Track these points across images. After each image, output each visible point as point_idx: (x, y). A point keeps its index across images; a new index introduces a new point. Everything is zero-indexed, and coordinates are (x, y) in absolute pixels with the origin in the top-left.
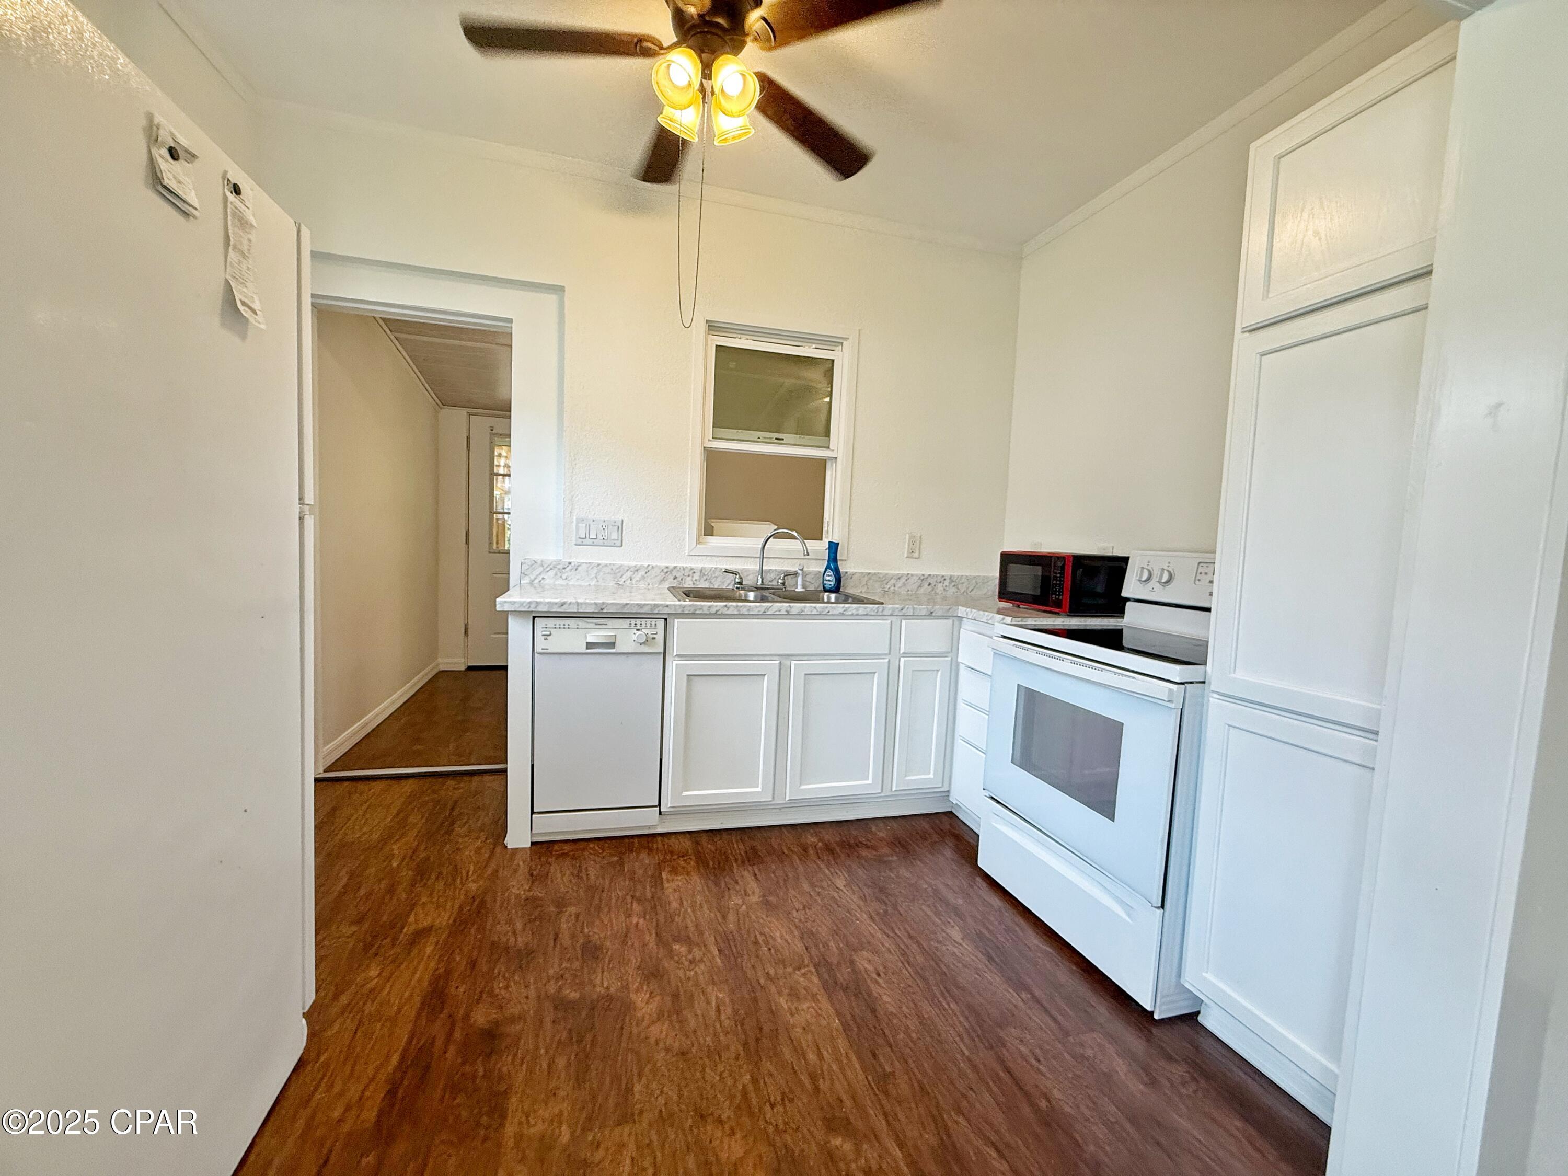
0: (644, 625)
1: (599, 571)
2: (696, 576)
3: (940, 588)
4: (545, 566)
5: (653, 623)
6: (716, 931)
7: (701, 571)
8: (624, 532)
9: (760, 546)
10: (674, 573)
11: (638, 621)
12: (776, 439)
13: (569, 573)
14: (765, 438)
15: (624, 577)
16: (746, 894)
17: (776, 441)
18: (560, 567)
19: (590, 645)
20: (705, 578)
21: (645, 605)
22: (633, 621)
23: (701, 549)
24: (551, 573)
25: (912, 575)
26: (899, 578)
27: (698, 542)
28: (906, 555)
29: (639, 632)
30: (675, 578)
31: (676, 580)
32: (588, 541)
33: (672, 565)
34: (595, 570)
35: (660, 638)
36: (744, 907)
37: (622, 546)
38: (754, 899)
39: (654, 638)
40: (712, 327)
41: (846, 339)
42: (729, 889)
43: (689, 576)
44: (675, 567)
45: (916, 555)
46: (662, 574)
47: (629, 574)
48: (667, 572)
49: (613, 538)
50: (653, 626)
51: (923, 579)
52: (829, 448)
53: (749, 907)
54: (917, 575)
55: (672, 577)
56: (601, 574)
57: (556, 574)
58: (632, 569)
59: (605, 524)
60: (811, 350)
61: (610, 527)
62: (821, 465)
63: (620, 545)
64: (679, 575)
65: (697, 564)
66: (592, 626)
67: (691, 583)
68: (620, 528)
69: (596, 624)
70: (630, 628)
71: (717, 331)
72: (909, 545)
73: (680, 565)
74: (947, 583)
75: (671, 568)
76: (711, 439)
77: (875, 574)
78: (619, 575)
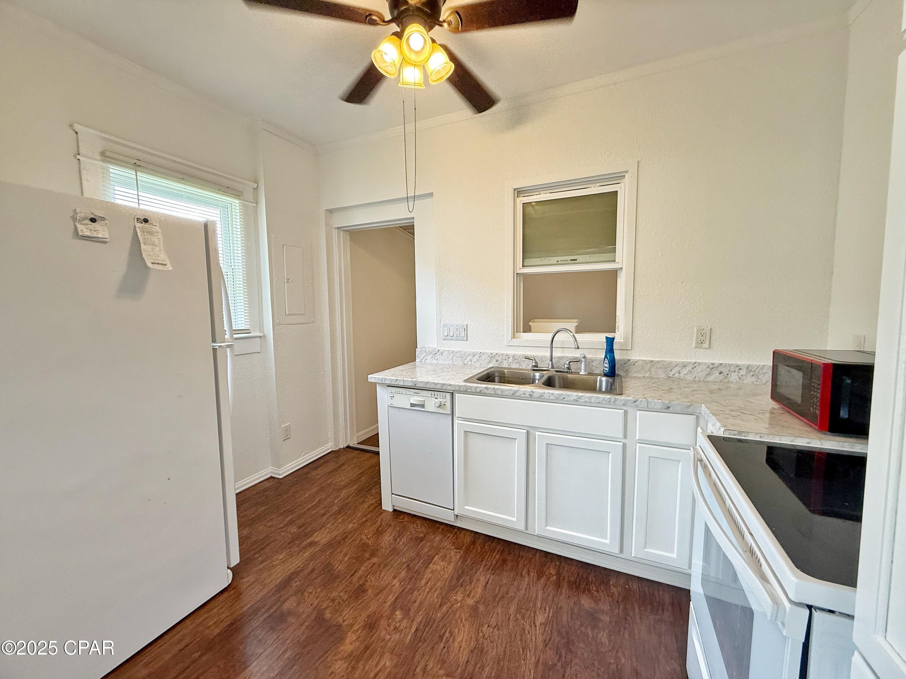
0: (439, 396)
1: (454, 355)
2: (511, 360)
3: (734, 377)
4: (427, 352)
5: (444, 395)
6: (427, 614)
7: (513, 357)
8: (468, 332)
9: (550, 339)
10: (496, 358)
11: (436, 393)
12: (571, 260)
13: (439, 357)
14: (562, 261)
15: (467, 359)
16: (469, 595)
17: (571, 262)
18: (434, 353)
19: (412, 405)
20: (516, 361)
21: (438, 383)
22: (433, 393)
23: (515, 342)
24: (430, 356)
25: (699, 364)
26: (685, 366)
27: (514, 337)
28: (694, 346)
29: (436, 400)
30: (497, 361)
31: (497, 363)
32: (449, 338)
33: (495, 352)
34: (451, 355)
35: (448, 404)
36: (459, 604)
37: (467, 340)
38: (470, 602)
39: (445, 405)
40: (519, 192)
41: (627, 172)
42: (462, 585)
43: (505, 360)
44: (497, 354)
45: (706, 345)
46: (489, 358)
47: (470, 357)
48: (492, 357)
49: (462, 336)
50: (444, 397)
51: (712, 367)
52: (615, 261)
53: (462, 607)
54: (705, 364)
55: (495, 361)
56: (455, 357)
57: (432, 357)
58: (471, 355)
59: (458, 327)
60: (597, 188)
61: (460, 329)
62: (614, 274)
63: (466, 340)
64: (499, 359)
65: (511, 352)
66: (413, 394)
67: (507, 364)
68: (466, 330)
69: (415, 393)
70: (431, 397)
71: (525, 193)
72: (697, 337)
73: (499, 352)
74: (743, 372)
75: (494, 354)
76: (521, 267)
77: (658, 362)
78: (465, 358)
